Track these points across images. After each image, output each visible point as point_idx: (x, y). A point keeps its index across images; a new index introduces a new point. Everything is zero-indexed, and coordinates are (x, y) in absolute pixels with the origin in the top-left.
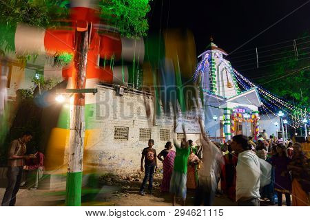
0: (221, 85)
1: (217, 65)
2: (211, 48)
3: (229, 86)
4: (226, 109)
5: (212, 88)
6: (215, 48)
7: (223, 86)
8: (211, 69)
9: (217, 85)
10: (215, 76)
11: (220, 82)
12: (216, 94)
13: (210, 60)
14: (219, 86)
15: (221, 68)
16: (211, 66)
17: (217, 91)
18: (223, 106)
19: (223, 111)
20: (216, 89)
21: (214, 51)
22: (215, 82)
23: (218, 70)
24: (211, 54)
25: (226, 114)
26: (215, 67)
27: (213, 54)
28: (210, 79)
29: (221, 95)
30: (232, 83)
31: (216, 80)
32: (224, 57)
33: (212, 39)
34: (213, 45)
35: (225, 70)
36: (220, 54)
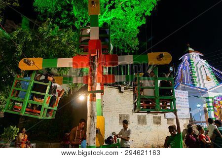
0: (201, 79)
1: (195, 63)
2: (189, 52)
3: (208, 79)
4: (207, 98)
5: (193, 82)
6: (192, 52)
7: (203, 80)
8: (191, 67)
9: (197, 79)
10: (195, 72)
11: (200, 77)
12: (198, 86)
13: (189, 60)
14: (199, 80)
15: (199, 66)
16: (190, 65)
17: (198, 84)
18: (205, 96)
19: (205, 100)
20: (197, 83)
21: (191, 54)
23: (197, 68)
24: (189, 56)
25: (208, 102)
26: (194, 66)
27: (191, 56)
28: (191, 75)
29: (202, 87)
30: (210, 77)
31: (196, 75)
32: (201, 57)
33: (188, 45)
34: (190, 49)
35: (203, 67)
36: (197, 55)
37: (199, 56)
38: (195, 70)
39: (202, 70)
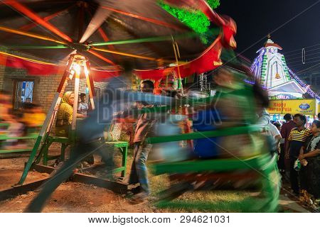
1: (269, 59)
3: (278, 77)
6: (270, 45)
7: (271, 79)
8: (263, 64)
10: (265, 69)
11: (269, 77)
14: (267, 78)
15: (272, 62)
16: (263, 61)
17: (265, 83)
20: (264, 80)
21: (269, 47)
22: (265, 75)
23: (269, 67)
24: (265, 51)
26: (267, 62)
27: (267, 50)
30: (281, 75)
32: (279, 51)
33: (269, 36)
34: (270, 41)
35: (275, 64)
36: (274, 49)
38: (267, 66)
39: (274, 67)
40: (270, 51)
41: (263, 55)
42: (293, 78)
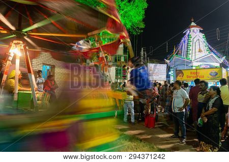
1: (193, 37)
3: (200, 51)
5: (187, 54)
6: (194, 26)
10: (190, 46)
14: (192, 52)
15: (195, 40)
16: (188, 40)
17: (190, 56)
18: (191, 65)
20: (190, 54)
21: (192, 29)
22: (190, 50)
23: (193, 42)
24: (190, 31)
26: (191, 40)
27: (192, 31)
30: (202, 50)
31: (191, 48)
32: (201, 31)
33: (192, 20)
34: (193, 24)
35: (198, 41)
36: (197, 29)
37: (199, 31)
38: (191, 43)
39: (197, 44)
40: (193, 31)
41: (188, 35)
42: (212, 51)
